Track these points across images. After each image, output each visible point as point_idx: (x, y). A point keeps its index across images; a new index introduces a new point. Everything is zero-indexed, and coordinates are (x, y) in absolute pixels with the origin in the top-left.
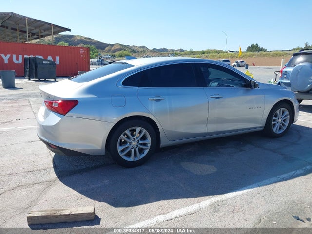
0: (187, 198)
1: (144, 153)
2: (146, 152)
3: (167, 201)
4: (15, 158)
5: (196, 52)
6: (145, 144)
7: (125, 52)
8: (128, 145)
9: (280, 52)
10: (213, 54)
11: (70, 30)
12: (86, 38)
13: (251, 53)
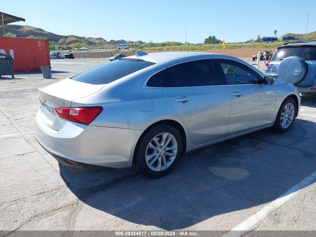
0: (239, 209)
1: (170, 161)
2: (173, 159)
3: (221, 216)
4: (12, 178)
5: (156, 44)
6: (171, 151)
7: (81, 44)
8: (155, 154)
9: (238, 44)
10: (174, 46)
11: (24, 20)
12: (36, 29)
13: (211, 45)
